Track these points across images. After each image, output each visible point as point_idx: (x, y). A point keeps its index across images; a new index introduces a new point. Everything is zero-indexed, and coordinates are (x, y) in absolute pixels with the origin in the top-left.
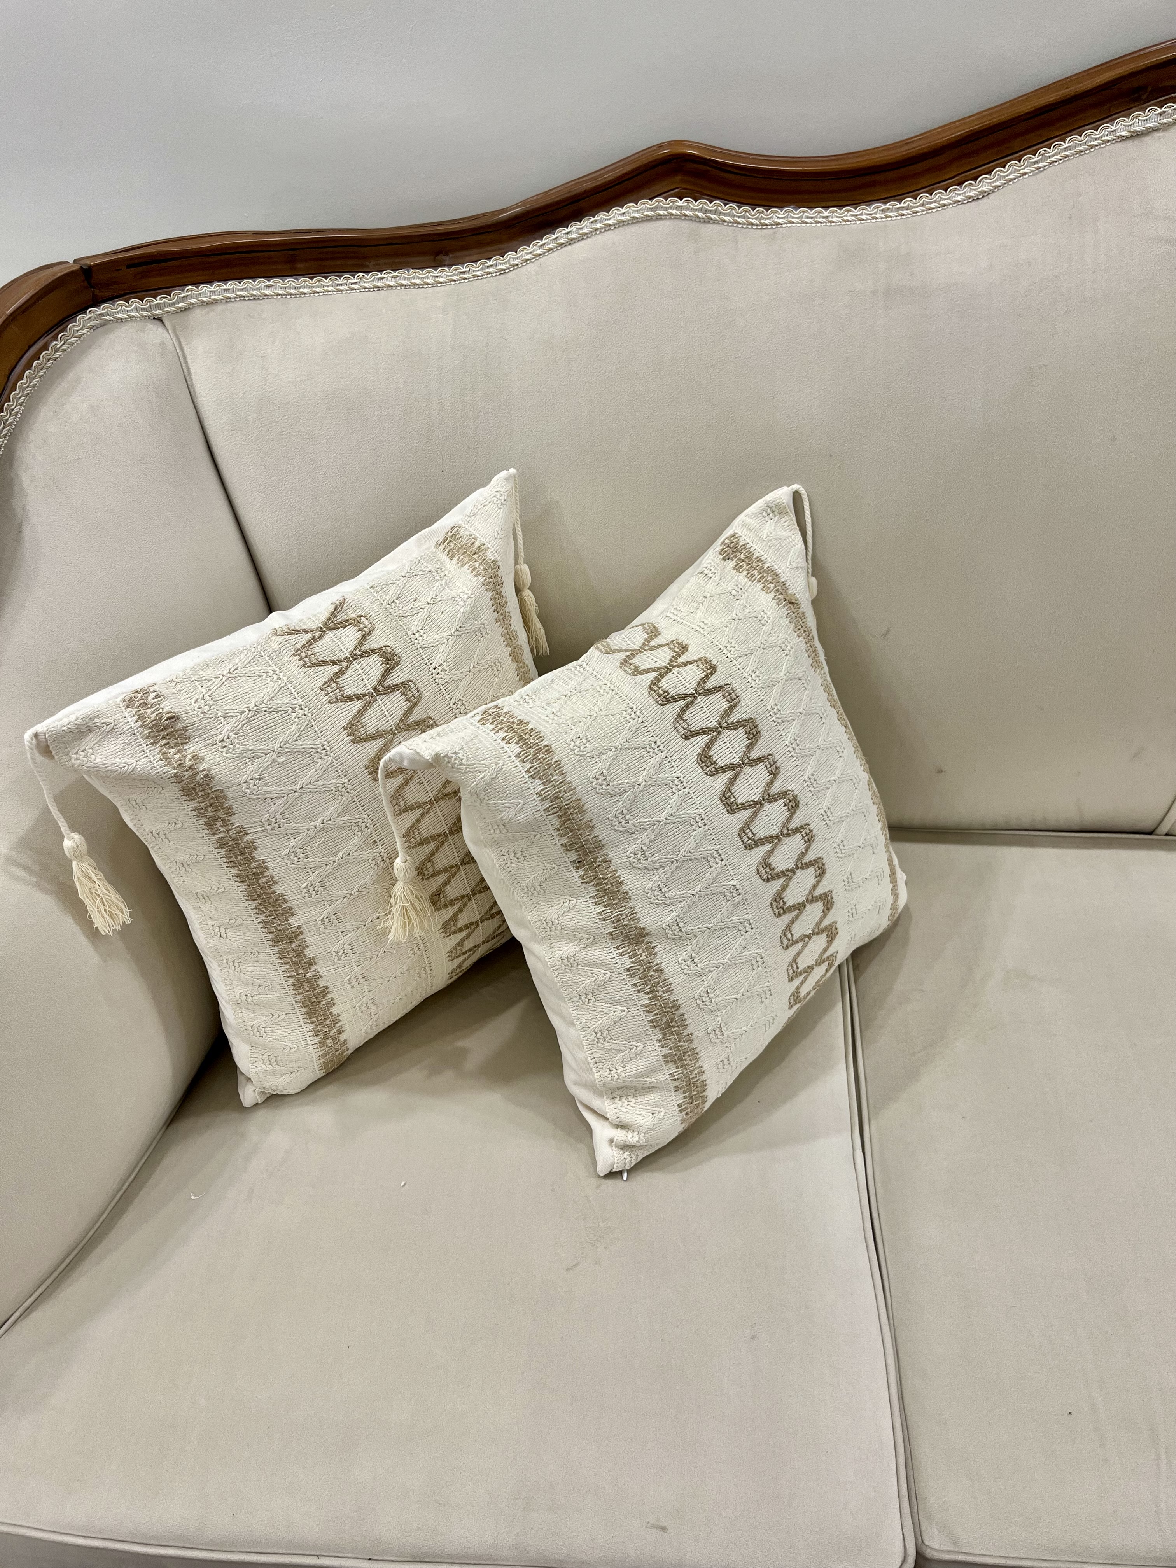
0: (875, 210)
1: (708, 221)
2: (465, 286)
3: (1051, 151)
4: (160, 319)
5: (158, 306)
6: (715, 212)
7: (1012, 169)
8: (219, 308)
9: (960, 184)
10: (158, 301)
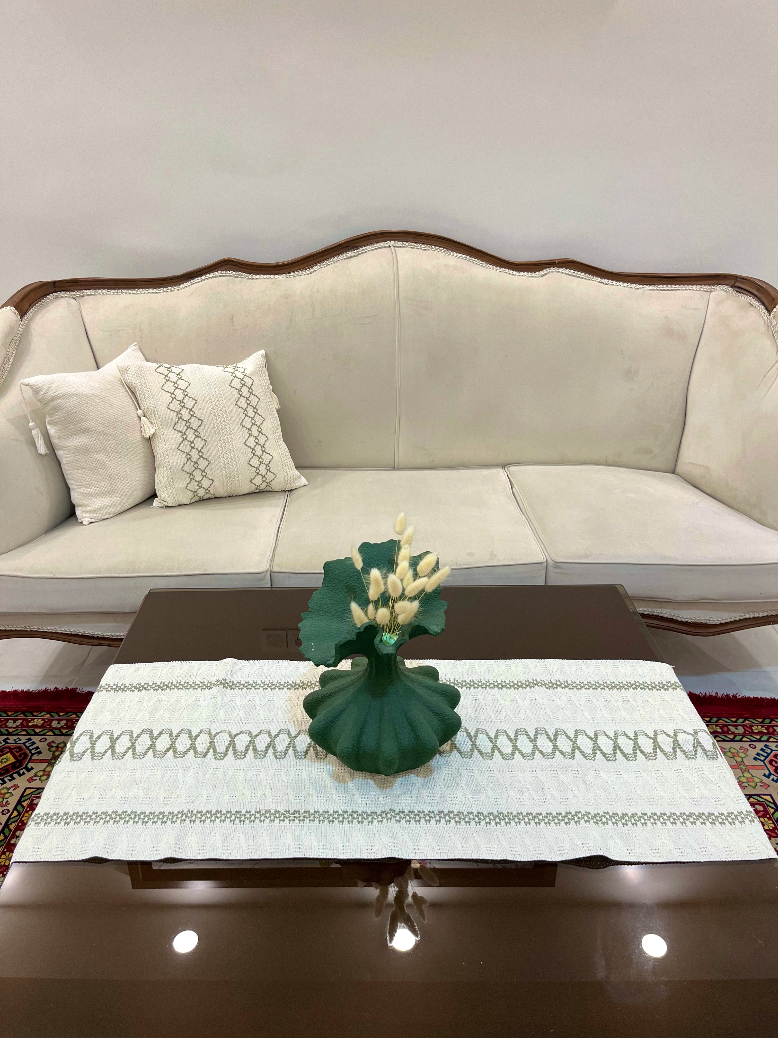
0: (284, 276)
1: (238, 277)
2: (168, 293)
3: (328, 262)
4: (74, 298)
5: (74, 295)
6: (240, 275)
7: (318, 266)
9: (306, 270)
10: (74, 293)
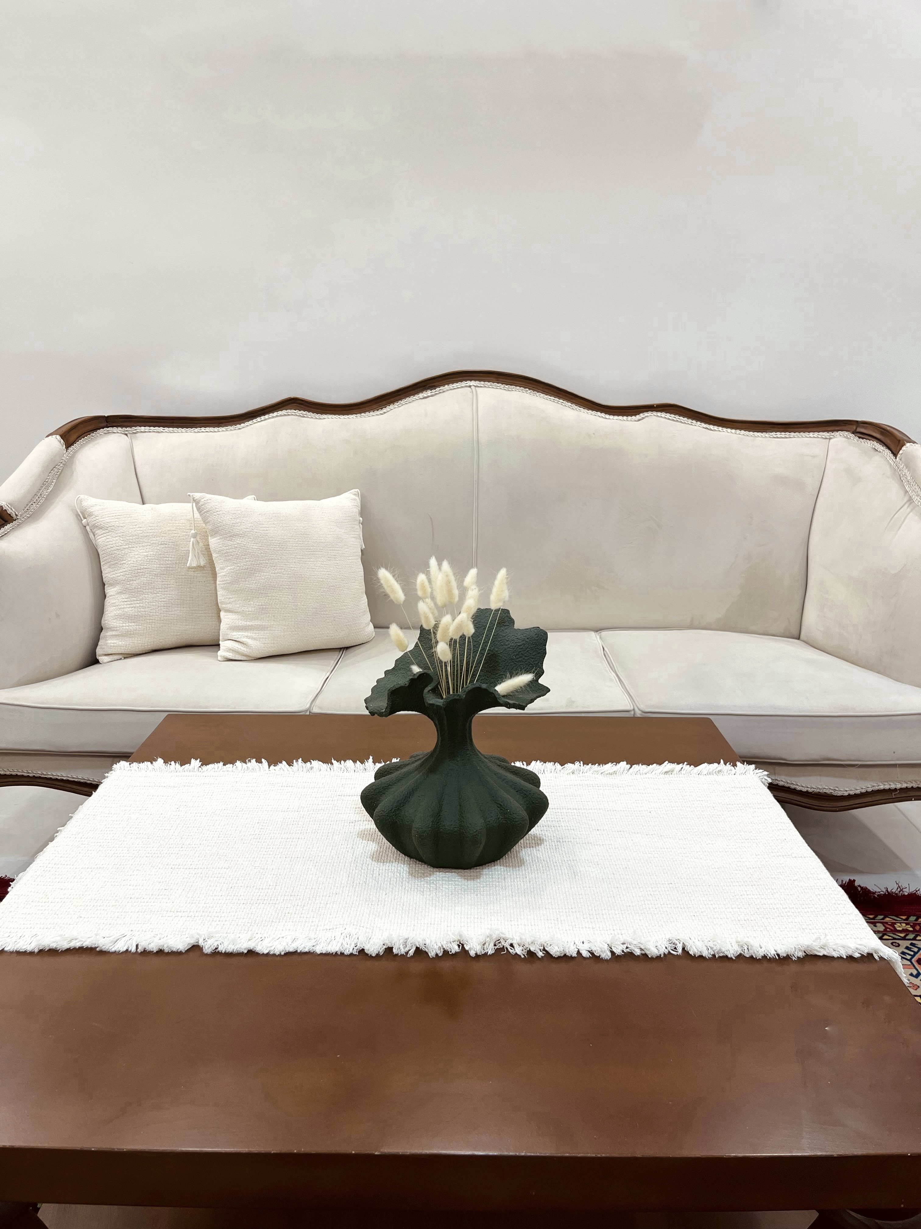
0: (354, 416)
1: (304, 417)
2: (227, 432)
4: (126, 435)
5: (127, 431)
6: (306, 414)
7: (391, 406)
8: (146, 433)
9: (378, 410)
10: (127, 429)
